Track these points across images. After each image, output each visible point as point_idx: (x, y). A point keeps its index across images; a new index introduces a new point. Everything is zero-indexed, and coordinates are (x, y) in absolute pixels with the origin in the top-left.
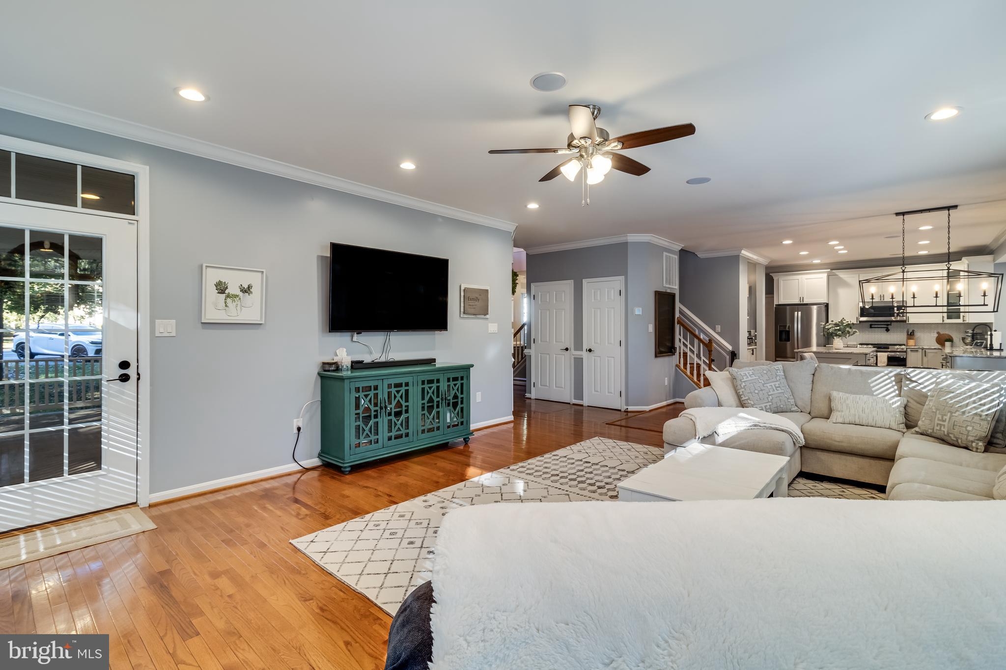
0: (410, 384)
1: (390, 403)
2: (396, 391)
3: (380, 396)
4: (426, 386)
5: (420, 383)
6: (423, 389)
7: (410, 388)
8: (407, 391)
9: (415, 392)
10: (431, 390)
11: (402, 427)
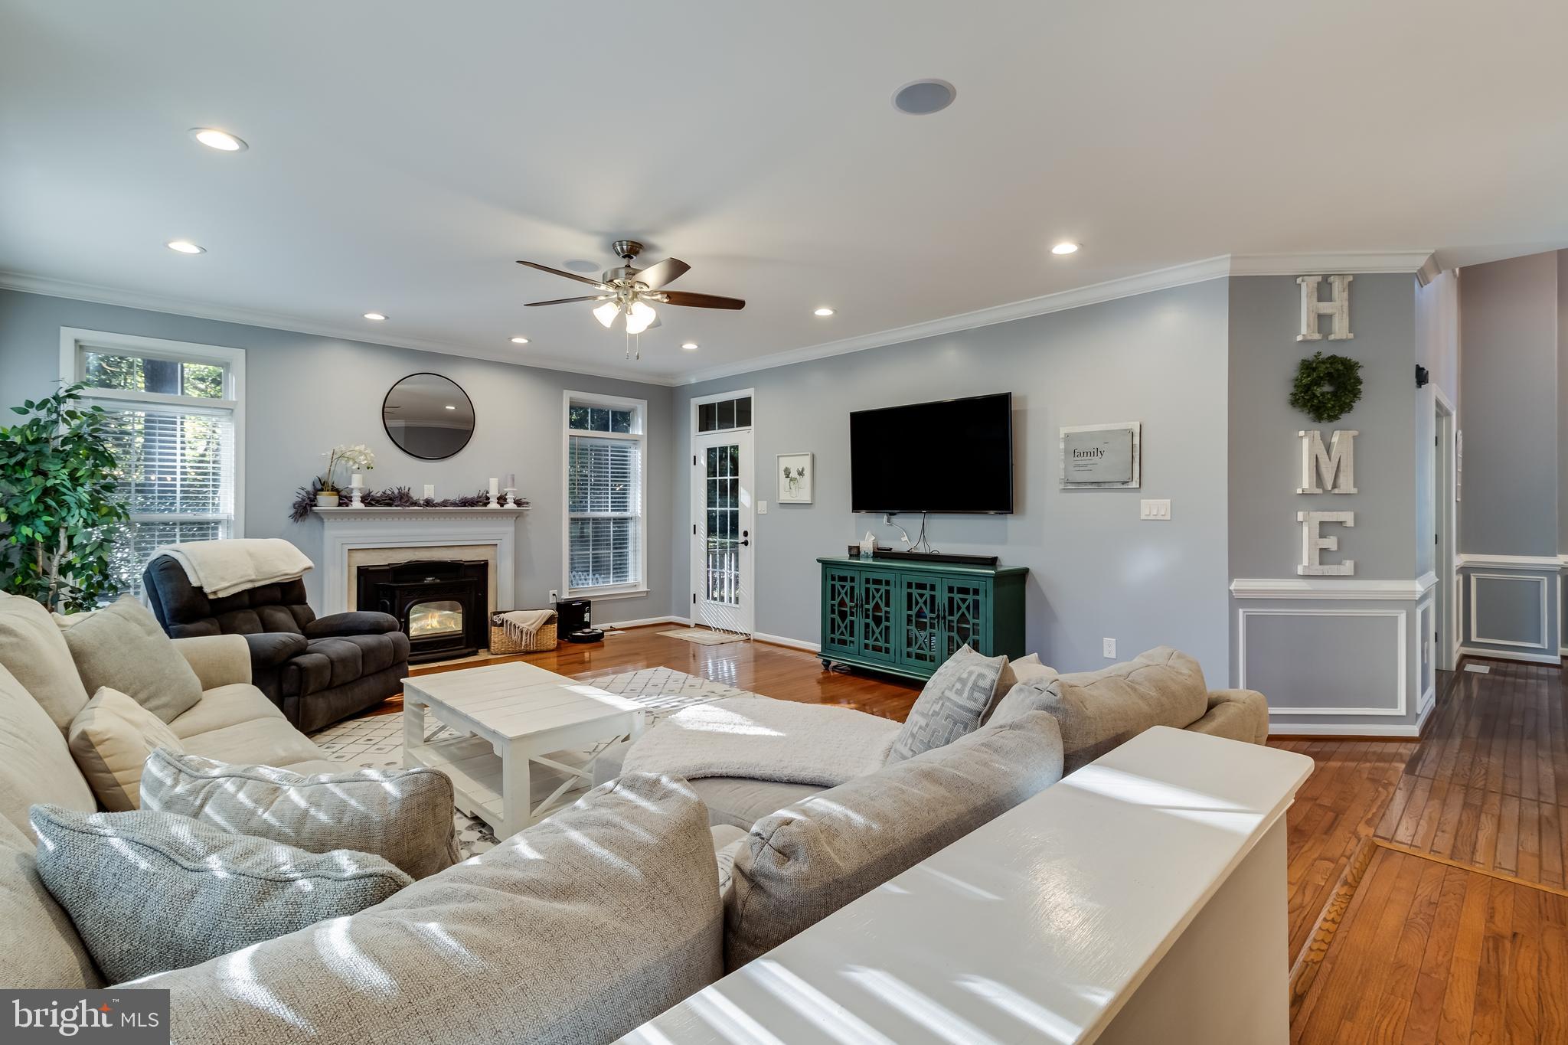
0: (892, 583)
1: (868, 603)
2: (875, 589)
3: (856, 591)
4: (915, 592)
5: (905, 585)
6: (910, 595)
7: (891, 588)
8: (887, 592)
9: (898, 596)
10: (921, 598)
11: (881, 636)
